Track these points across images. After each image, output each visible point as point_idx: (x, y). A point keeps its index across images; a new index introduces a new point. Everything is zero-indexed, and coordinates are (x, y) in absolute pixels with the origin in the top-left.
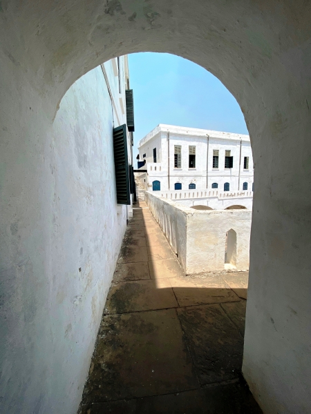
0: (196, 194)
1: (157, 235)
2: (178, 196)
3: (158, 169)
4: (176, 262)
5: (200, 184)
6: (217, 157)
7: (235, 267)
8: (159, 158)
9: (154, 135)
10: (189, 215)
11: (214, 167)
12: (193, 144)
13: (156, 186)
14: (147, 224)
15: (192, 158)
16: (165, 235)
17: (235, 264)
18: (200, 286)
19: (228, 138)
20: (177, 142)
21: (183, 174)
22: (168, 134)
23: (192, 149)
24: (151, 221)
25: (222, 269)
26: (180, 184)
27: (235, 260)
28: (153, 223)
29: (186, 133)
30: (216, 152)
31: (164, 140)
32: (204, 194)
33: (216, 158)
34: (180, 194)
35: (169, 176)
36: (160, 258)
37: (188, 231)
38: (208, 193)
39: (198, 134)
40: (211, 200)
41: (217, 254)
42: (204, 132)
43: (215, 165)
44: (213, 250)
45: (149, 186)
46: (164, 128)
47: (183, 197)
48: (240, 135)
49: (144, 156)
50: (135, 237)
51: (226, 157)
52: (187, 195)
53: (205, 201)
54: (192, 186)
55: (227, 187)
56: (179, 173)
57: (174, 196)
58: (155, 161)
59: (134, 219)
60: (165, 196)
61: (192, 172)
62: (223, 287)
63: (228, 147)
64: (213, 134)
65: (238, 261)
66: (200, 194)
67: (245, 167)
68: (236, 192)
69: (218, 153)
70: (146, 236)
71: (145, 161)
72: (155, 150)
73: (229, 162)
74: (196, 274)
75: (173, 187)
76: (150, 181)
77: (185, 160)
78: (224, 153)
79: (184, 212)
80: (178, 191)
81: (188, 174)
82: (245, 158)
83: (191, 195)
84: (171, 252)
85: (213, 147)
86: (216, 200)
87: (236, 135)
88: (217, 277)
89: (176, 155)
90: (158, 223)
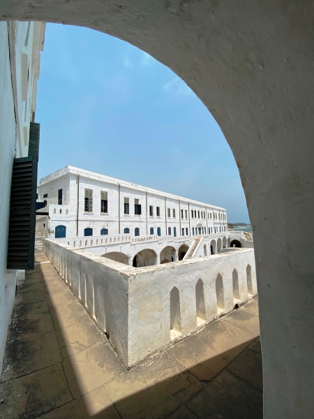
0: (109, 240)
1: (69, 305)
2: (89, 243)
3: (64, 212)
4: (108, 348)
5: (112, 229)
6: (128, 204)
7: (180, 334)
8: (65, 199)
9: (60, 176)
10: (132, 278)
11: (125, 213)
12: (105, 190)
13: (61, 232)
14: (51, 287)
15: (104, 203)
16: (82, 303)
17: (180, 329)
18: (151, 382)
19: (136, 188)
20: (89, 186)
21: (94, 218)
22: (78, 178)
23: (104, 194)
24: (56, 282)
25: (168, 342)
26: (91, 229)
27: (180, 324)
28: (60, 285)
29: (98, 179)
30: (127, 200)
31: (73, 183)
32: (117, 239)
33: (126, 205)
34: (92, 241)
35: (77, 220)
36: (82, 347)
37: (130, 300)
38: (121, 239)
39: (110, 182)
40: (124, 246)
41: (163, 323)
42: (116, 181)
43: (126, 211)
44: (158, 319)
45: (50, 232)
46: (73, 170)
47: (94, 245)
48: (145, 188)
49: (46, 196)
50: (32, 316)
51: (135, 205)
52: (99, 242)
53: (119, 246)
54: (104, 232)
55: (137, 232)
56: (90, 218)
57: (83, 243)
58: (60, 203)
59: (28, 282)
60: (72, 243)
61: (104, 217)
62: (178, 371)
63: (137, 197)
64: (124, 183)
65: (182, 325)
66: (113, 240)
67: (151, 215)
68: (146, 236)
69: (128, 201)
70: (51, 311)
71: (45, 202)
72: (60, 192)
73: (138, 210)
74: (141, 362)
75: (82, 232)
76: (53, 225)
77: (96, 204)
78: (134, 201)
79: (122, 274)
80: (89, 238)
81: (100, 219)
82: (151, 207)
83: (104, 241)
84: (96, 331)
85: (124, 195)
86: (129, 245)
87: (142, 187)
88: (165, 356)
89: (86, 199)
90: (68, 284)
